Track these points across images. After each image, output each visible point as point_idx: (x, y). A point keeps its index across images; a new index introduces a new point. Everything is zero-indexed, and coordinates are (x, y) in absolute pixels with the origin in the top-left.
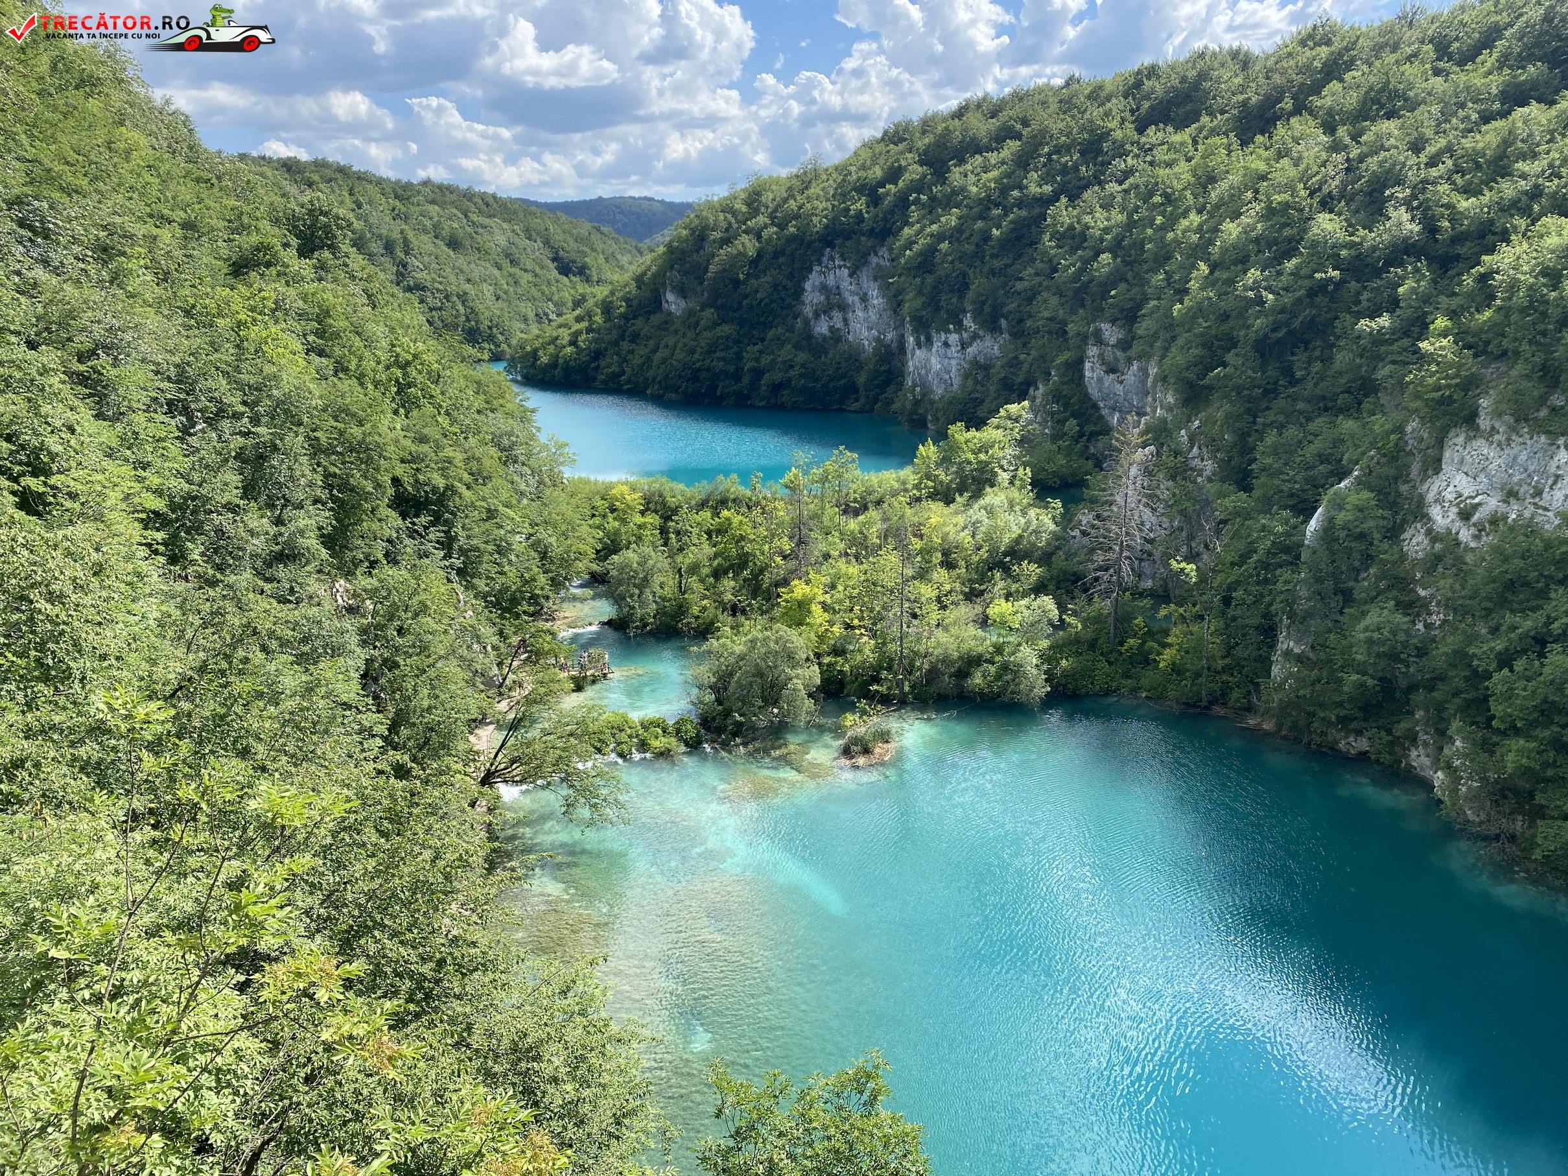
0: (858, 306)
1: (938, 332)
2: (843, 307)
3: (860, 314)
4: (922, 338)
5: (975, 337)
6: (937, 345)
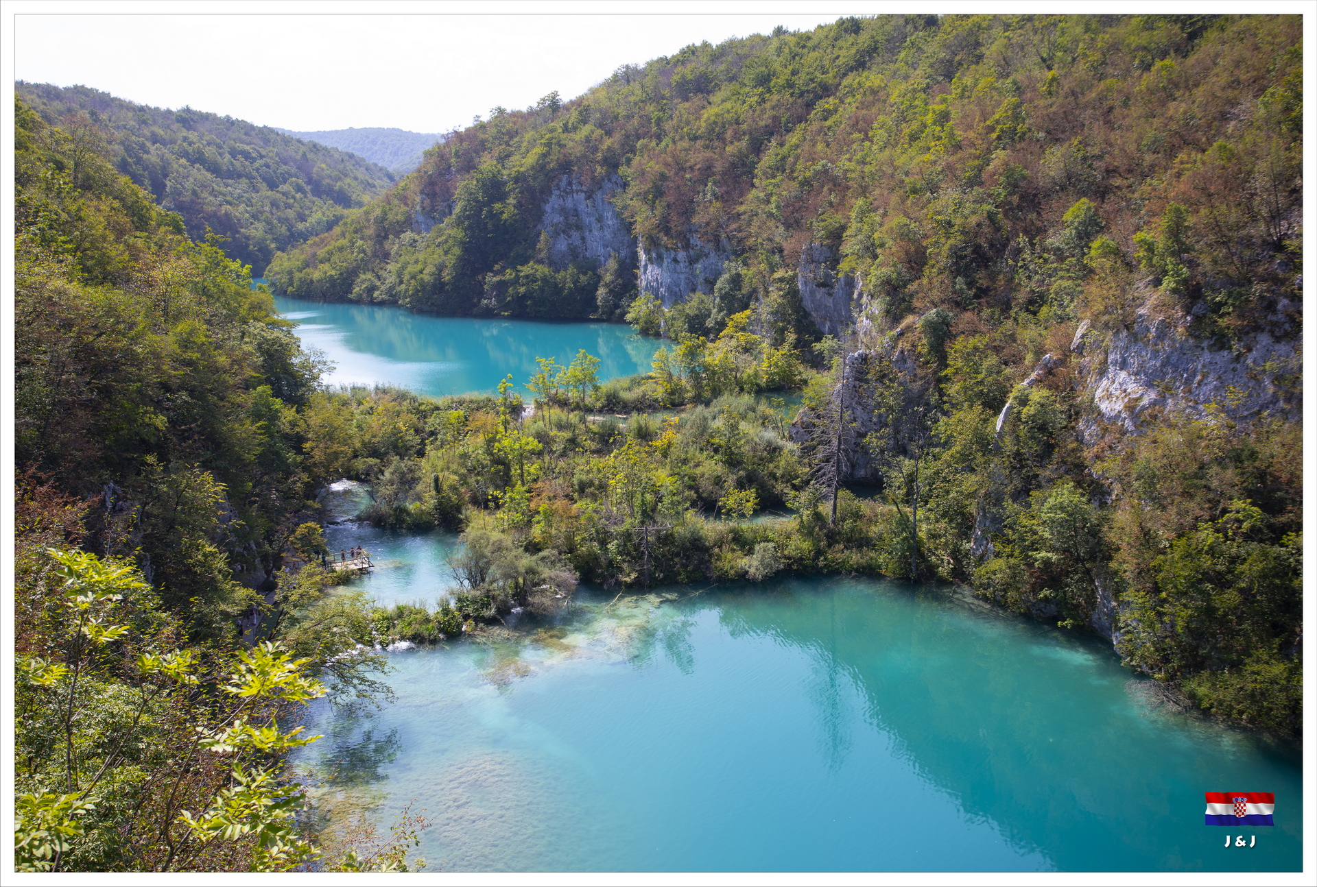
3: (596, 233)
4: (654, 256)
6: (667, 261)
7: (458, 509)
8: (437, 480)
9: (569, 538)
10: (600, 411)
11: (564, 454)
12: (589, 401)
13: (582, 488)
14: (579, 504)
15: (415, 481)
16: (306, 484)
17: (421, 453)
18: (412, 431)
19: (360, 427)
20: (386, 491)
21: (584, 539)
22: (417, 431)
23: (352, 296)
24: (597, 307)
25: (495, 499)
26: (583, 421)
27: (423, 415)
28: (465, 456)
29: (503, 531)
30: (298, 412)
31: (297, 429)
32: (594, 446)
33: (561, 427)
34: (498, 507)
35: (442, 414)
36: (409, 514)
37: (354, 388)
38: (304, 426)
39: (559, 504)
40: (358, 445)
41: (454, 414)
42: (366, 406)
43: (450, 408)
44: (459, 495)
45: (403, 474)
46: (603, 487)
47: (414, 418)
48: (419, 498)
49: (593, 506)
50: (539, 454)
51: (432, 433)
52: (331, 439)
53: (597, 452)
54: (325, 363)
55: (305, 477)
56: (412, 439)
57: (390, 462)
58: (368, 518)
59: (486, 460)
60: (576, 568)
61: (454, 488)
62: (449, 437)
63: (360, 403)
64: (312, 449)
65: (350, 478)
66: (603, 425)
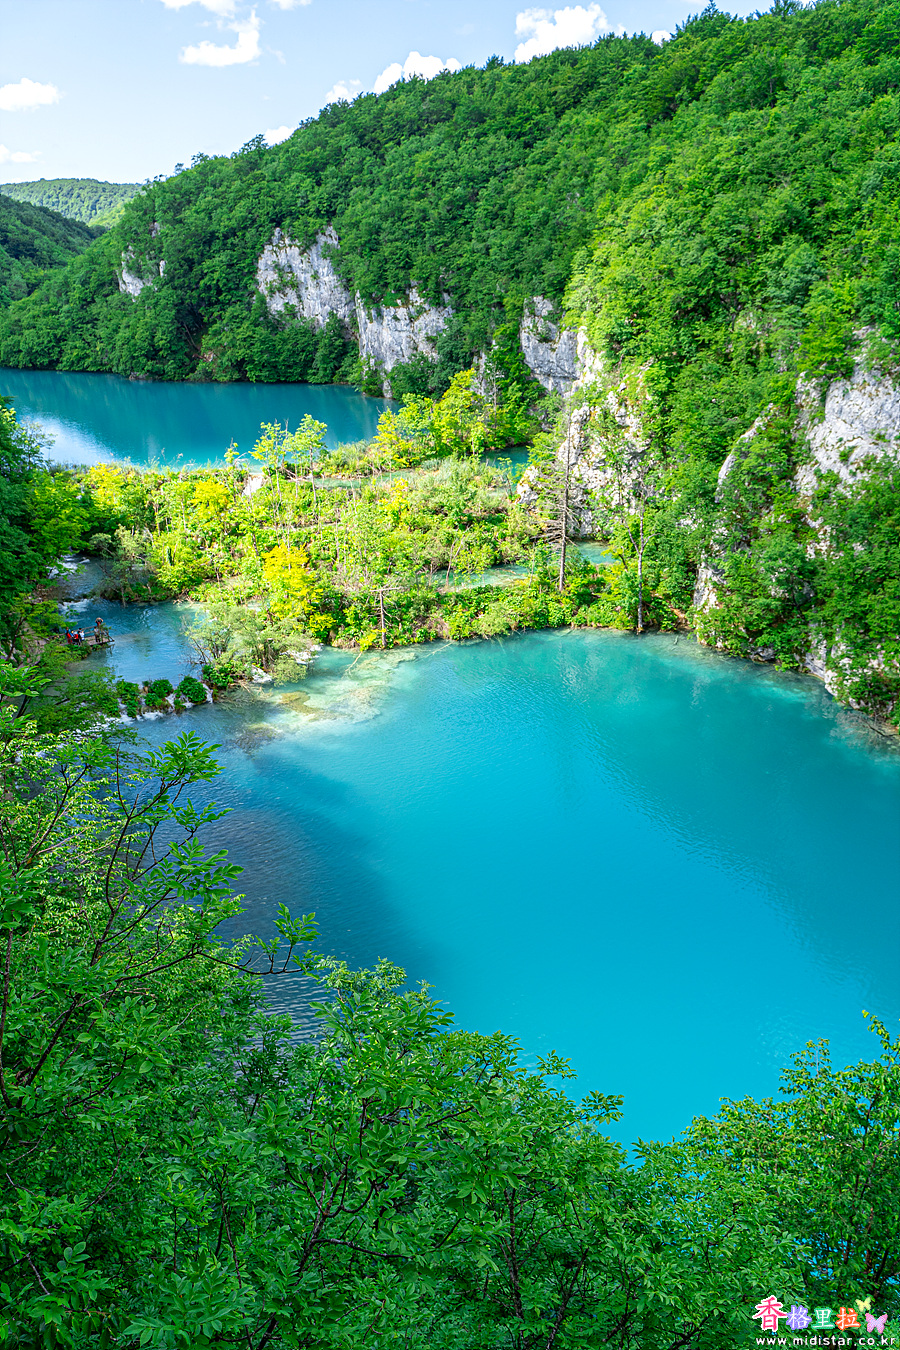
0: (311, 282)
1: (387, 307)
2: (296, 285)
3: (312, 290)
4: (373, 312)
5: (421, 311)
6: (387, 318)
11: (296, 522)
17: (152, 526)
22: (146, 504)
24: (318, 369)
25: (230, 570)
31: (23, 507)
35: (170, 485)
38: (30, 504)
41: (182, 486)
44: (193, 567)
54: (43, 437)
56: (142, 513)
58: (103, 593)
61: (187, 561)
62: (178, 509)
64: (40, 527)
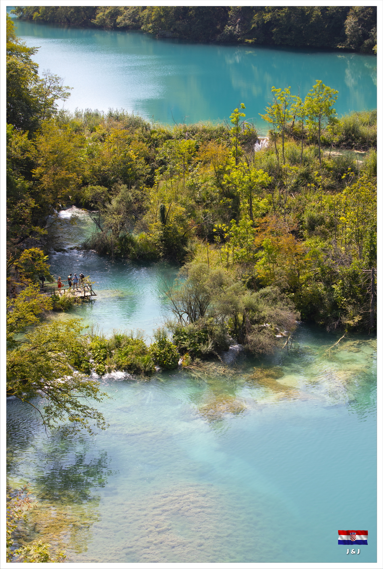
7: (184, 241)
8: (163, 210)
9: (293, 277)
10: (338, 146)
11: (295, 189)
12: (326, 134)
13: (313, 224)
14: (308, 242)
15: (142, 210)
16: (33, 209)
17: (150, 183)
18: (142, 160)
19: (91, 155)
20: (112, 219)
21: (309, 278)
22: (148, 160)
23: (95, 21)
24: (345, 37)
25: (221, 232)
26: (318, 155)
27: (155, 143)
28: (193, 187)
29: (228, 266)
30: (30, 137)
31: (27, 155)
32: (327, 182)
33: (294, 161)
34: (224, 241)
35: (173, 143)
36: (133, 243)
37: (88, 115)
38: (34, 152)
39: (286, 240)
40: (87, 173)
41: (185, 144)
42: (98, 133)
43: (182, 137)
44: (186, 227)
45: (129, 204)
46: (333, 225)
47: (145, 147)
48: (145, 228)
49: (322, 244)
50: (271, 187)
51: (162, 163)
52: (60, 165)
53: (331, 188)
54: (60, 89)
55: (32, 203)
56: (142, 168)
57: (117, 191)
58: (94, 247)
59: (215, 192)
60: (298, 308)
61: (180, 220)
62: (178, 167)
63: (93, 130)
64: (41, 175)
65: (79, 206)
66: (338, 161)
